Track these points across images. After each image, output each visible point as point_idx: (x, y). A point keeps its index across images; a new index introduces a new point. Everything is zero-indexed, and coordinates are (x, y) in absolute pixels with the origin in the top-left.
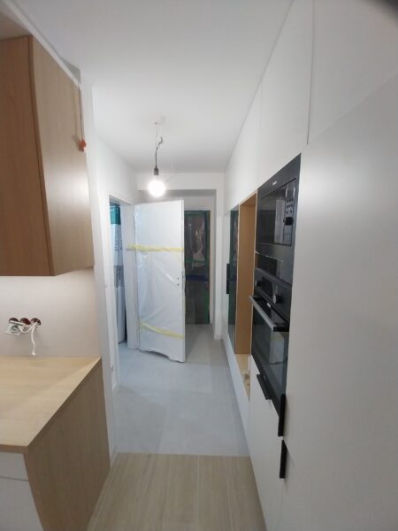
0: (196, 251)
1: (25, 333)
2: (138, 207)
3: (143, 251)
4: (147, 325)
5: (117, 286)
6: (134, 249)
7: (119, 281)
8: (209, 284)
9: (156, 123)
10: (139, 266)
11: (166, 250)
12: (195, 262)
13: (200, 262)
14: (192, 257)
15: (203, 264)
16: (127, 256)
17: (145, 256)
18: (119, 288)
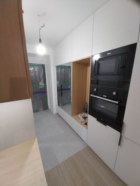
0: (40, 82)
8: (47, 94)
9: (38, 15)
12: (41, 86)
13: (43, 86)
14: (39, 84)
15: (44, 87)
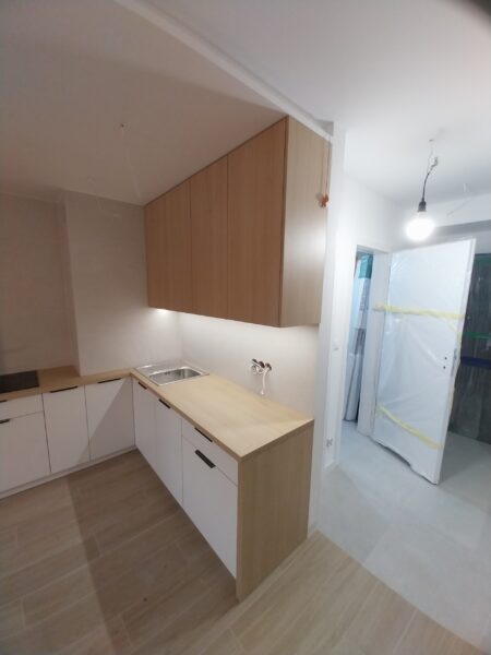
1: (259, 375)
2: (397, 255)
3: (395, 313)
4: (388, 413)
5: (356, 353)
6: (383, 311)
7: (359, 348)
9: (431, 140)
10: (387, 333)
11: (432, 314)
16: (373, 318)
17: (397, 320)
18: (358, 355)
